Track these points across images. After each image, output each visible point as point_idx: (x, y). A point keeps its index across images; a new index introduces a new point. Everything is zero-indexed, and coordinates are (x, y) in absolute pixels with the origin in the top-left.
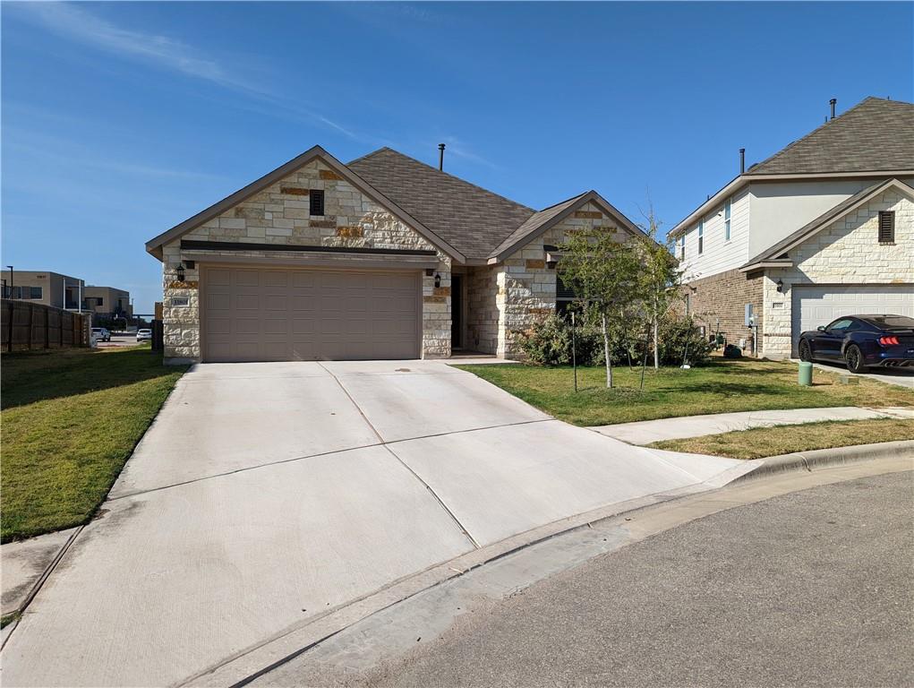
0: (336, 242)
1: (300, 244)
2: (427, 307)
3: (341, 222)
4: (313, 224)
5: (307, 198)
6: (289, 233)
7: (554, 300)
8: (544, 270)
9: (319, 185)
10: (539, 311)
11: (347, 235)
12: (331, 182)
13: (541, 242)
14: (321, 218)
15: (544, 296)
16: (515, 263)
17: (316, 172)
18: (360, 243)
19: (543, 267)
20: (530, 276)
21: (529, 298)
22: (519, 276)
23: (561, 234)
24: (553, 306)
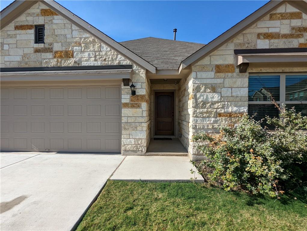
0: (53, 63)
2: (125, 112)
3: (57, 47)
4: (37, 51)
5: (32, 31)
6: (18, 59)
7: (247, 103)
8: (235, 74)
9: (40, 21)
10: (230, 115)
11: (61, 57)
12: (49, 18)
13: (231, 47)
14: (41, 46)
15: (234, 100)
16: (203, 68)
17: (38, 11)
18: (71, 62)
19: (233, 72)
20: (219, 81)
21: (218, 102)
22: (208, 81)
23: (254, 37)
24: (245, 109)
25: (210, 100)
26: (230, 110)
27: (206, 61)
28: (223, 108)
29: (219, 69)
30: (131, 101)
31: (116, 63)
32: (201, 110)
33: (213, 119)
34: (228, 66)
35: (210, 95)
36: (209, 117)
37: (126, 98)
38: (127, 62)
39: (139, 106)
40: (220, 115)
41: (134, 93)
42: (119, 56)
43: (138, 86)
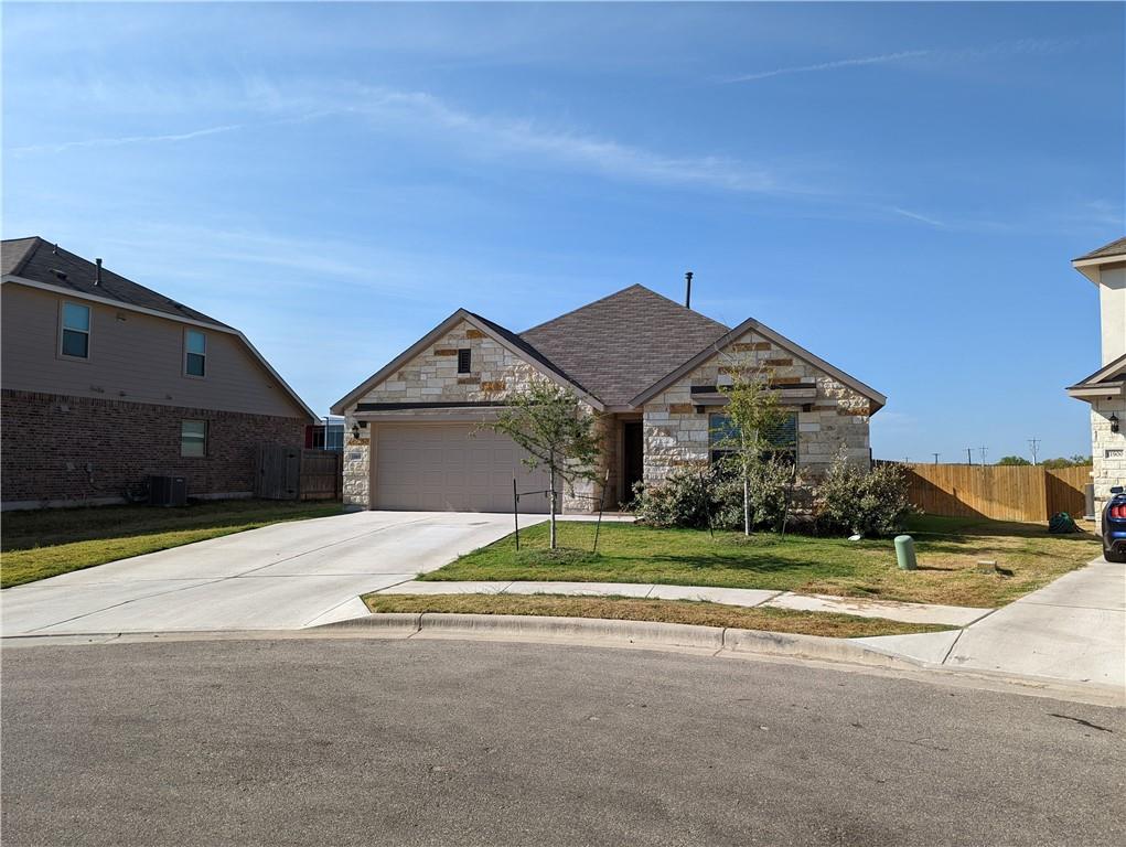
0: (480, 397)
1: (449, 401)
3: (485, 377)
4: (461, 382)
5: (456, 357)
6: (438, 391)
7: (707, 449)
8: (693, 415)
9: (465, 345)
10: (687, 463)
11: (490, 389)
12: (477, 341)
13: (688, 384)
14: (467, 375)
15: (693, 445)
16: (656, 408)
17: (464, 332)
18: (502, 396)
20: (675, 423)
21: (674, 448)
22: (662, 423)
23: (715, 371)
24: (705, 457)
25: (664, 445)
26: (687, 457)
27: (659, 400)
28: (679, 454)
29: (674, 409)
32: (654, 457)
33: (668, 468)
34: (684, 405)
35: (664, 440)
36: (663, 465)
40: (676, 463)
42: (561, 389)
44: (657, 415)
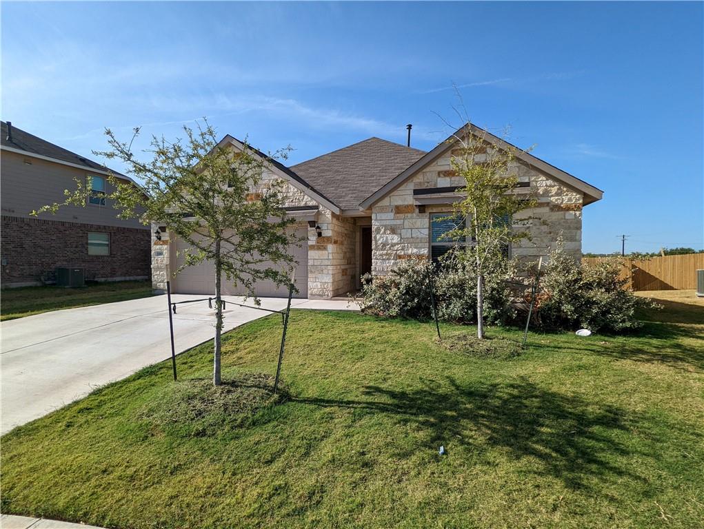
2: (312, 254)
7: (427, 245)
8: (414, 215)
13: (411, 186)
15: (414, 241)
16: (383, 210)
19: (413, 212)
20: (399, 222)
21: (398, 244)
22: (388, 223)
23: (435, 175)
24: (425, 251)
25: (390, 241)
26: (410, 252)
27: (386, 202)
28: (403, 249)
29: (398, 210)
30: (318, 243)
31: (302, 204)
32: (381, 252)
33: (393, 261)
34: (407, 206)
35: (390, 237)
36: (389, 259)
37: (313, 240)
38: (313, 203)
39: (325, 249)
40: (400, 257)
41: (320, 234)
42: (306, 197)
43: (324, 227)
44: (384, 216)
